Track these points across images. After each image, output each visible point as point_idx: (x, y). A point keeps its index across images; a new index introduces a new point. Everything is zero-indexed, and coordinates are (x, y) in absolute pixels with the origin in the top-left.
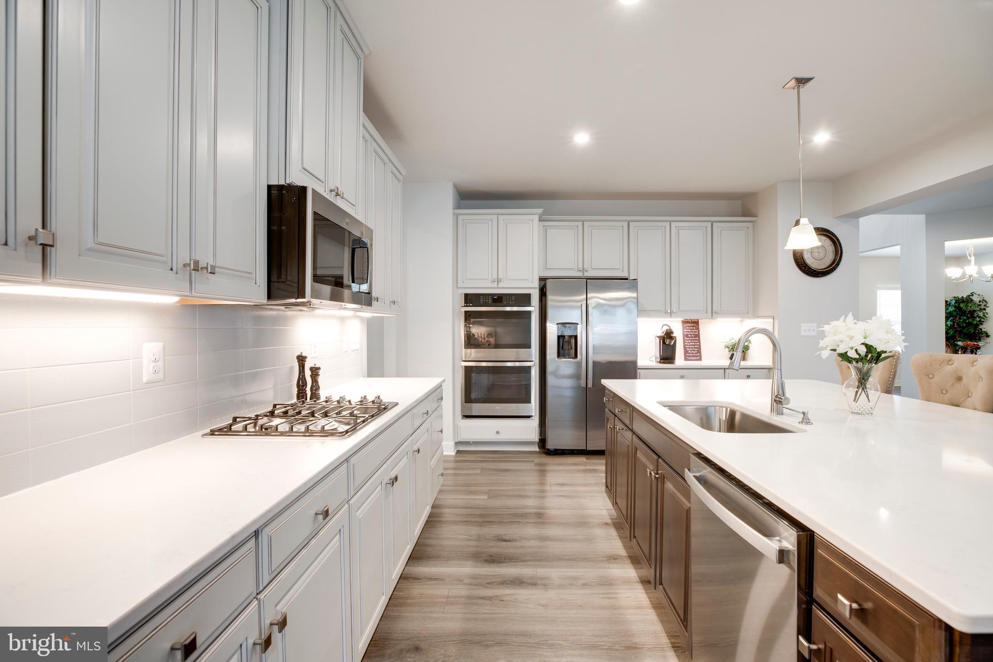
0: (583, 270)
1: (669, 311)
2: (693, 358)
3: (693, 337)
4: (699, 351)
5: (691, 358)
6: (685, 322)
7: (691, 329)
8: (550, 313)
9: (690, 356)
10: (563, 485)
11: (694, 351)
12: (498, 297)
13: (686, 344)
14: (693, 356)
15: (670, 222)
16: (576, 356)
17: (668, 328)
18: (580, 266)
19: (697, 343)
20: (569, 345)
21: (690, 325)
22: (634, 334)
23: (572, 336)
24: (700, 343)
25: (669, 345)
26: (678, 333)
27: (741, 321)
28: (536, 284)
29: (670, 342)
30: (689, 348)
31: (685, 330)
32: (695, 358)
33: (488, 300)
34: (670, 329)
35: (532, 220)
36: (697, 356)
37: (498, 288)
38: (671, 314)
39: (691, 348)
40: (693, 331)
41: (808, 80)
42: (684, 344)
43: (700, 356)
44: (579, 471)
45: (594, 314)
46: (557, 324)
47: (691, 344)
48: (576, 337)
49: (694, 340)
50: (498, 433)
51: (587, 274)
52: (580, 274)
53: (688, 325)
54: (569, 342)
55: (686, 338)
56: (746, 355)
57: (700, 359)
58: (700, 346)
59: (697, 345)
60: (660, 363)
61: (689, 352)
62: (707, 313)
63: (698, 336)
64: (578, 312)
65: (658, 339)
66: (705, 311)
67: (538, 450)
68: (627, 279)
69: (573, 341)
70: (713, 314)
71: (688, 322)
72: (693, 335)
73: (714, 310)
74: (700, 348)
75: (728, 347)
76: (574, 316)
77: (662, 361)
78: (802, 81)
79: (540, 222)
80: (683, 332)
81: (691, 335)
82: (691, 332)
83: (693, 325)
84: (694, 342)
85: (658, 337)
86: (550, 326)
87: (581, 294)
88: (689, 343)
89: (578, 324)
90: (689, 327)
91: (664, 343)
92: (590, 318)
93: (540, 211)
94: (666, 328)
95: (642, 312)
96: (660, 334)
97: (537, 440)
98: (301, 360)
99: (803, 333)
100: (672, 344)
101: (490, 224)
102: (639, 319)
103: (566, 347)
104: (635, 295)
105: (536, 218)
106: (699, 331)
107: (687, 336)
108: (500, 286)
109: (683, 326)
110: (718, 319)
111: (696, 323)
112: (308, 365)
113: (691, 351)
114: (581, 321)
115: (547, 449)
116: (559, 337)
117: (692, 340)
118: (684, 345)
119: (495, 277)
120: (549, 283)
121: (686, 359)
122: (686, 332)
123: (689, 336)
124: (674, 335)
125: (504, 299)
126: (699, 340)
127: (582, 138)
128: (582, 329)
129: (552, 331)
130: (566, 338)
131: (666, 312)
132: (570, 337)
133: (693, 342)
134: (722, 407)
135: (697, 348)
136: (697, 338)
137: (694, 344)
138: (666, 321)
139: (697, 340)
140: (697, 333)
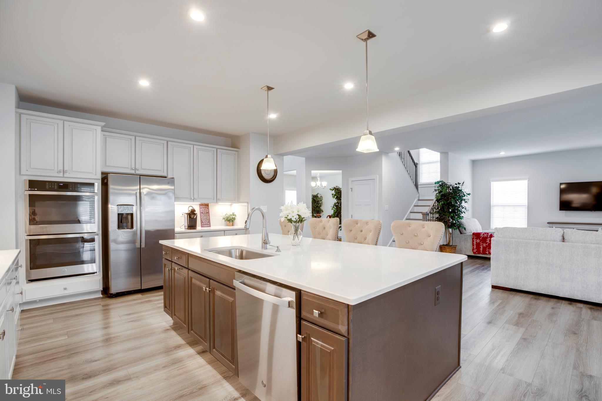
0: (135, 169)
1: (193, 198)
2: (206, 226)
3: (206, 213)
4: (209, 222)
5: (205, 226)
6: (201, 205)
7: (205, 209)
8: (111, 198)
9: (204, 225)
10: (130, 314)
11: (206, 221)
12: (64, 184)
13: (202, 217)
14: (206, 225)
15: (194, 145)
16: (132, 227)
17: (192, 208)
18: (133, 166)
19: (208, 217)
20: (126, 219)
21: (204, 206)
22: (173, 212)
23: (129, 213)
24: (209, 217)
25: (193, 218)
26: (198, 212)
27: (231, 205)
28: (99, 176)
29: (194, 217)
30: (203, 220)
31: (201, 210)
32: (207, 226)
33: (54, 186)
34: (194, 209)
35: (96, 130)
36: (208, 224)
37: (63, 177)
38: (194, 200)
39: (205, 220)
40: (206, 210)
41: (272, 88)
42: (201, 217)
43: (210, 224)
44: (139, 303)
45: (145, 199)
46: (117, 205)
47: (205, 217)
48: (132, 215)
49: (206, 215)
50: (65, 289)
51: (137, 172)
52: (133, 172)
53: (203, 206)
54: (127, 218)
55: (202, 214)
56: (234, 223)
57: (210, 226)
58: (209, 218)
59: (208, 218)
60: (188, 229)
62: (214, 200)
63: (208, 213)
64: (134, 197)
65: (186, 215)
66: (213, 198)
67: (101, 296)
68: (166, 177)
69: (130, 217)
70: (217, 200)
71: (203, 205)
72: (206, 212)
73: (218, 198)
74: (209, 220)
75: (225, 219)
76: (130, 200)
77: (189, 228)
78: (270, 88)
79: (102, 132)
80: (200, 210)
81: (204, 212)
82: (204, 210)
83: (205, 206)
84: (207, 217)
85: (187, 214)
86: (111, 207)
87: (136, 185)
89: (133, 205)
90: (203, 208)
91: (190, 217)
92: (143, 202)
93: (103, 124)
94: (191, 208)
95: (177, 199)
96: (187, 212)
97: (101, 289)
100: (195, 218)
101: (56, 126)
102: (175, 203)
103: (124, 221)
104: (173, 187)
105: (99, 129)
107: (202, 213)
108: (65, 175)
109: (200, 207)
110: (219, 203)
111: (207, 205)
113: (205, 221)
114: (136, 204)
115: (110, 294)
116: (118, 214)
117: (205, 215)
119: (61, 168)
120: (110, 177)
121: (202, 227)
122: (202, 210)
123: (203, 213)
124: (196, 212)
125: (70, 186)
126: (209, 215)
127: (144, 83)
128: (137, 209)
129: (113, 211)
130: (124, 215)
131: (191, 199)
132: (127, 214)
133: (205, 216)
134: (237, 249)
135: (207, 220)
136: (208, 214)
137: (206, 217)
138: (191, 204)
139: (208, 215)
140: (208, 211)
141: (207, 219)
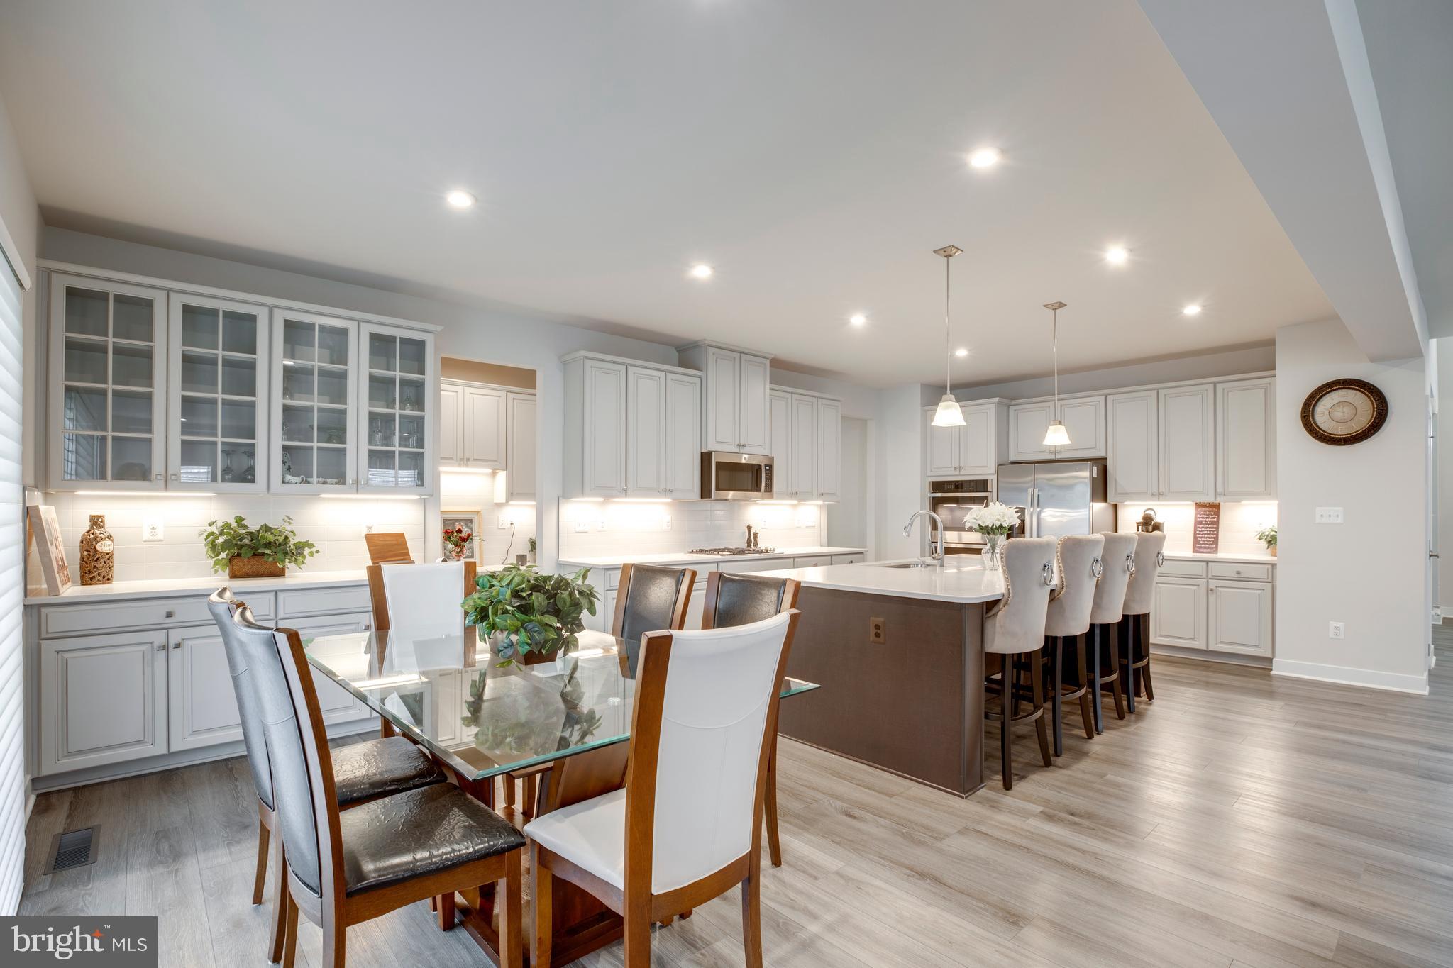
1: (1156, 493)
2: (1205, 550)
3: (1209, 524)
4: (1216, 541)
5: (1202, 550)
6: (1198, 506)
7: (1208, 515)
9: (1201, 548)
11: (1208, 541)
12: (959, 484)
13: (1198, 532)
14: (1205, 548)
15: (1158, 390)
17: (1150, 513)
19: (1214, 531)
21: (1207, 509)
24: (1218, 532)
28: (994, 469)
30: (1201, 538)
31: (1198, 516)
32: (1208, 550)
33: (951, 486)
35: (990, 411)
36: (1213, 548)
37: (960, 475)
38: (1159, 496)
39: (1204, 538)
40: (1210, 516)
42: (1195, 532)
43: (1217, 547)
47: (1206, 532)
49: (1209, 528)
53: (1204, 509)
55: (1198, 526)
57: (1216, 551)
58: (1217, 535)
59: (1213, 534)
61: (1201, 542)
63: (1217, 523)
66: (1205, 491)
70: (1217, 496)
71: (1204, 506)
72: (1210, 521)
73: (1217, 491)
74: (1217, 538)
80: (1196, 518)
81: (1206, 521)
82: (1207, 518)
83: (1211, 509)
84: (1210, 531)
88: (1202, 531)
89: (1025, 509)
90: (1204, 511)
96: (1140, 519)
98: (749, 528)
99: (1318, 520)
105: (992, 407)
106: (1219, 516)
107: (1200, 523)
108: (962, 473)
109: (1197, 511)
110: (1243, 502)
111: (1216, 508)
112: (752, 531)
113: (1204, 541)
117: (1207, 528)
118: (1195, 534)
119: (957, 464)
121: (1194, 551)
122: (1199, 518)
123: (1203, 522)
125: (965, 485)
126: (1217, 529)
127: (962, 352)
128: (1029, 513)
131: (1152, 495)
135: (1212, 538)
136: (1215, 526)
137: (1208, 532)
138: (1150, 505)
139: (1213, 528)
140: (1215, 519)
141: (1212, 536)
